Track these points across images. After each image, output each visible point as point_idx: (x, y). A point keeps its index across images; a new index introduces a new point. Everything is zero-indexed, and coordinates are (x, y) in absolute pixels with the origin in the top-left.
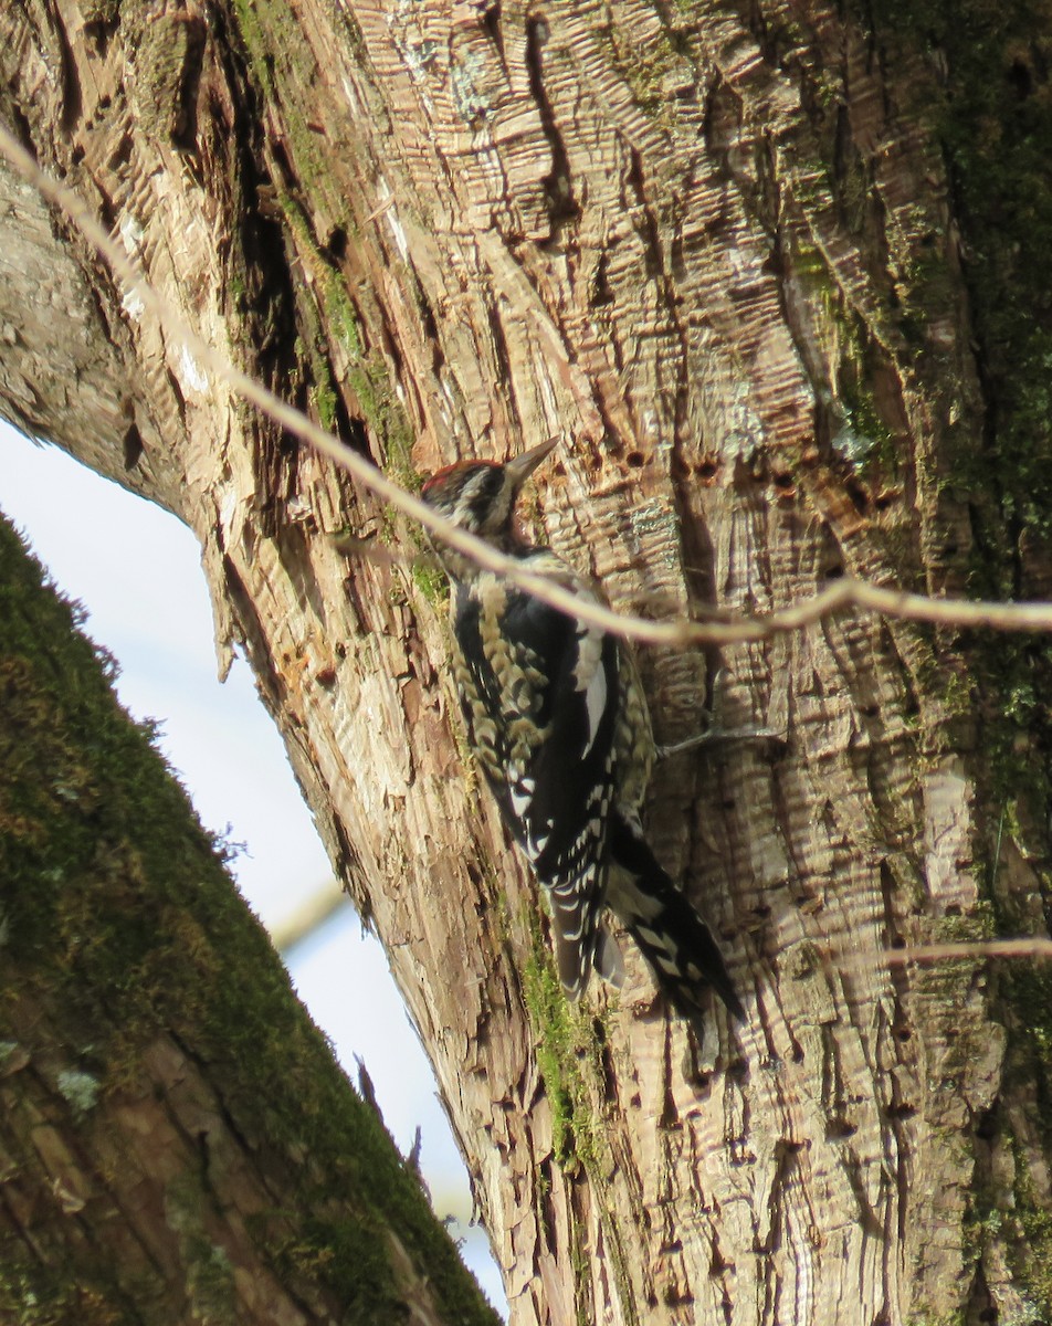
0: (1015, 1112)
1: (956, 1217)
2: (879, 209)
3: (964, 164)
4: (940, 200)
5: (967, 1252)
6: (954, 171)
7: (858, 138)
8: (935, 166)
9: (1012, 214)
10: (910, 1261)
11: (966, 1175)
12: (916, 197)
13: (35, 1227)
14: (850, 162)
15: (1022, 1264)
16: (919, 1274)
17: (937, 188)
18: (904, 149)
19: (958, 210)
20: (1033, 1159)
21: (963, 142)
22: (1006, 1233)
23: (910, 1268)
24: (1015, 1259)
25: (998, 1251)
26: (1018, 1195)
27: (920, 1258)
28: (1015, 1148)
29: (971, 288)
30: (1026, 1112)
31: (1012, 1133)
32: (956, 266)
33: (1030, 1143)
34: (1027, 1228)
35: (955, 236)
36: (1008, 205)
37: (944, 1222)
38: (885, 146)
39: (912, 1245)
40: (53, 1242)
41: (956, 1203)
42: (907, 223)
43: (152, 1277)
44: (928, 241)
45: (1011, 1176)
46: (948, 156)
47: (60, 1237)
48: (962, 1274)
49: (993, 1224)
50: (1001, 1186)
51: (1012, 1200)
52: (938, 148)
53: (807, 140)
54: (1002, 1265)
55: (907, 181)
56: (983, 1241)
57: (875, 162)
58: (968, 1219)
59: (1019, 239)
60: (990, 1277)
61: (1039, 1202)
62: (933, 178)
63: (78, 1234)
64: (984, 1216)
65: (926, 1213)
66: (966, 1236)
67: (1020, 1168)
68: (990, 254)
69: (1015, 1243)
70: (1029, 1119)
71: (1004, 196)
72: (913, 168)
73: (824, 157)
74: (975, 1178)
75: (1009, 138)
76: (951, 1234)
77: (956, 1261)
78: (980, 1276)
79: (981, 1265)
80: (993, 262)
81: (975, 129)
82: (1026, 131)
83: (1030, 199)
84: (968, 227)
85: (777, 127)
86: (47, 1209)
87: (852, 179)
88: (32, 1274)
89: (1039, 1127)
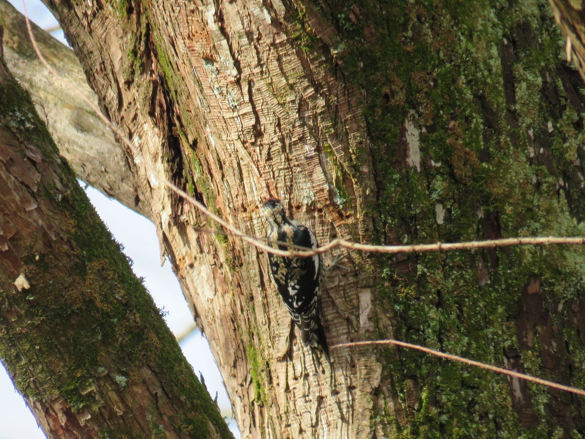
0: (384, 388)
1: (368, 417)
2: (347, 134)
3: (371, 121)
4: (364, 131)
5: (371, 427)
6: (368, 123)
7: (341, 114)
8: (363, 122)
9: (384, 136)
10: (355, 430)
11: (371, 406)
12: (358, 130)
13: (109, 419)
14: (339, 121)
15: (386, 431)
16: (358, 434)
17: (363, 128)
18: (354, 117)
19: (369, 134)
20: (390, 402)
21: (371, 115)
22: (382, 422)
23: (355, 432)
24: (384, 429)
25: (380, 427)
26: (385, 411)
27: (358, 429)
28: (385, 398)
29: (373, 156)
30: (388, 388)
31: (384, 394)
32: (369, 150)
33: (389, 397)
34: (388, 421)
35: (368, 141)
36: (383, 133)
37: (364, 419)
38: (349, 116)
39: (356, 425)
40: (114, 423)
41: (368, 414)
42: (355, 138)
43: (142, 433)
44: (361, 143)
45: (383, 406)
46: (366, 119)
47: (116, 422)
48: (370, 434)
49: (378, 419)
50: (380, 409)
51: (383, 413)
52: (364, 117)
53: (327, 114)
54: (381, 431)
55: (355, 126)
56: (375, 424)
57: (346, 121)
58: (371, 418)
59: (386, 142)
60: (377, 434)
61: (391, 413)
62: (362, 125)
63: (121, 421)
64: (376, 417)
65: (360, 416)
66: (371, 423)
67: (386, 404)
68: (378, 146)
69: (384, 425)
70: (389, 390)
71: (382, 130)
72: (356, 122)
73: (332, 119)
74: (373, 407)
75: (383, 114)
76: (366, 422)
77: (368, 430)
78: (375, 434)
79: (375, 431)
80: (379, 149)
81: (374, 111)
82: (388, 112)
83: (390, 131)
84: (372, 139)
85: (319, 111)
86: (113, 414)
87: (339, 125)
88: (108, 432)
89: (391, 392)
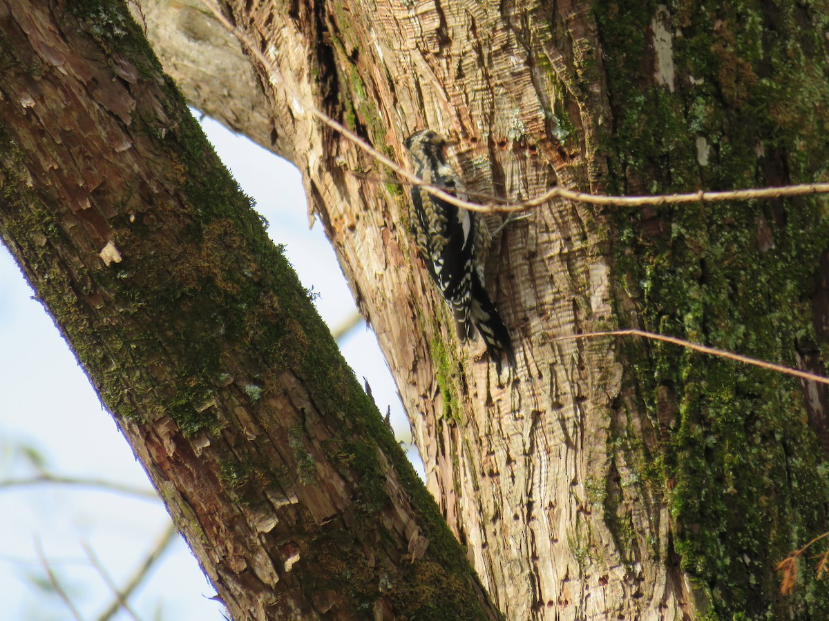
0: (627, 398)
1: (604, 440)
2: (570, 40)
3: (604, 22)
4: (594, 36)
5: (608, 455)
6: (600, 25)
7: (561, 12)
8: (592, 23)
9: (623, 42)
10: (586, 458)
11: (608, 424)
12: (585, 35)
13: (236, 447)
14: (558, 22)
15: (630, 459)
16: (589, 463)
17: (593, 32)
18: (580, 16)
19: (601, 40)
20: (634, 417)
21: (603, 13)
22: (624, 446)
23: (586, 462)
24: (627, 457)
25: (621, 454)
26: (628, 432)
27: (590, 457)
28: (627, 413)
29: (607, 71)
30: (631, 398)
31: (626, 407)
32: (601, 62)
33: (633, 411)
34: (632, 445)
35: (600, 50)
36: (621, 38)
37: (599, 443)
38: (572, 15)
39: (586, 451)
40: (243, 452)
41: (604, 435)
42: (581, 45)
43: (283, 466)
44: (589, 52)
45: (625, 424)
46: (597, 19)
47: (246, 451)
48: (606, 463)
49: (618, 443)
50: (621, 428)
51: (626, 434)
52: (593, 16)
53: (541, 13)
54: (622, 460)
55: (581, 29)
56: (614, 450)
57: (568, 21)
58: (608, 441)
59: (625, 51)
60: (617, 464)
61: (637, 434)
62: (592, 28)
63: (254, 449)
64: (615, 440)
65: (592, 439)
66: (608, 448)
67: (629, 420)
68: (614, 58)
69: (627, 451)
70: (632, 401)
71: (620, 35)
72: (583, 23)
73: (548, 19)
74: (611, 425)
75: (621, 12)
76: (602, 447)
77: (604, 458)
78: (613, 463)
79: (614, 460)
80: (615, 61)
81: (608, 8)
82: (628, 9)
83: (630, 35)
84: (605, 47)
85: (530, 8)
86: (241, 440)
87: (559, 28)
88: (235, 465)
89: (636, 404)
